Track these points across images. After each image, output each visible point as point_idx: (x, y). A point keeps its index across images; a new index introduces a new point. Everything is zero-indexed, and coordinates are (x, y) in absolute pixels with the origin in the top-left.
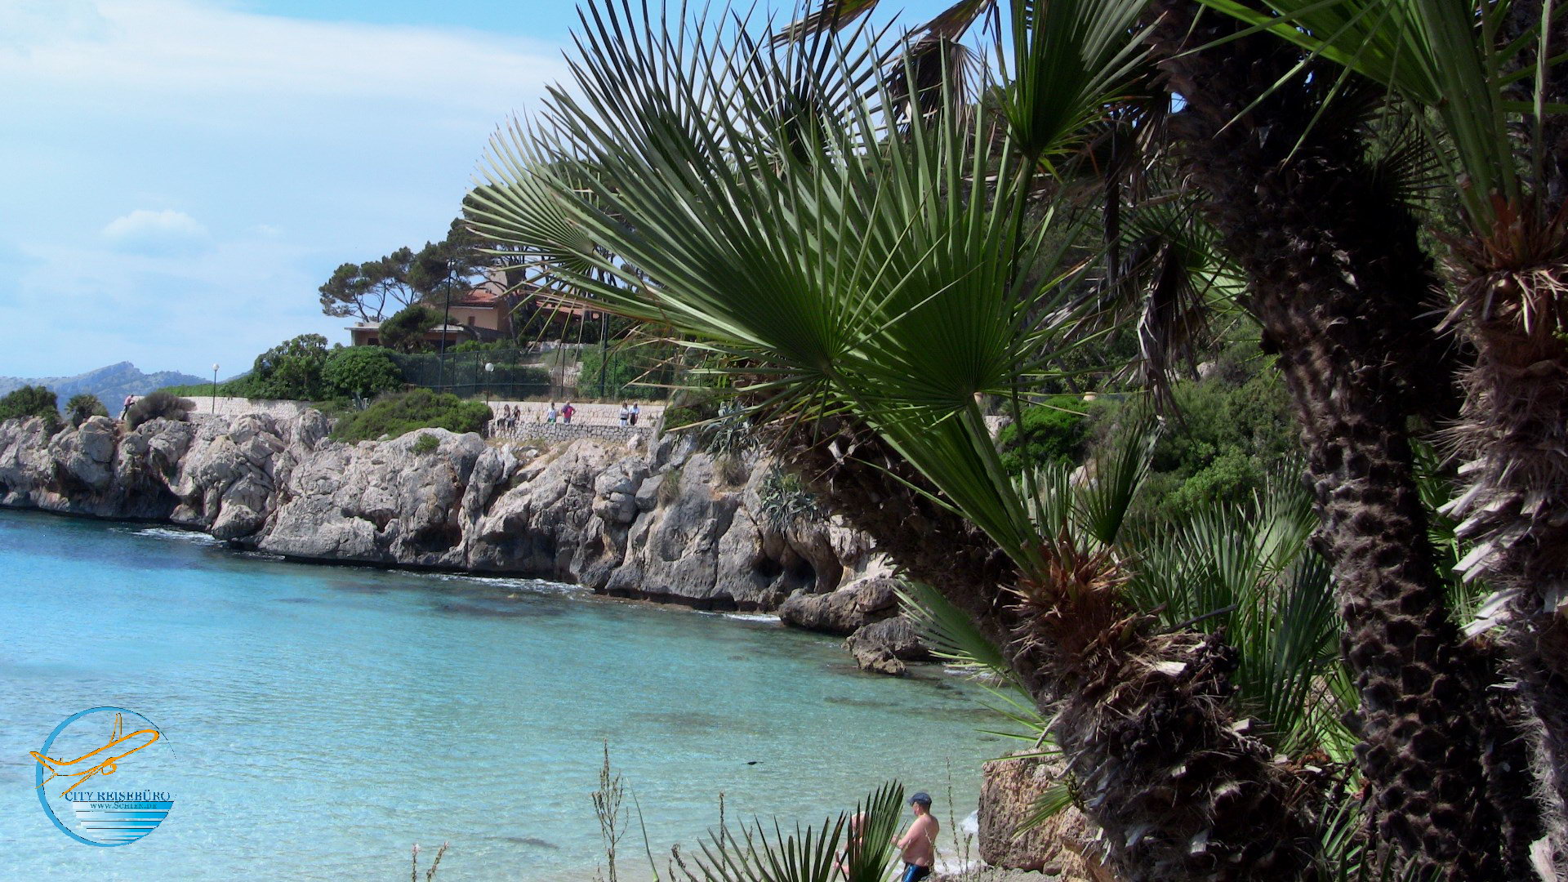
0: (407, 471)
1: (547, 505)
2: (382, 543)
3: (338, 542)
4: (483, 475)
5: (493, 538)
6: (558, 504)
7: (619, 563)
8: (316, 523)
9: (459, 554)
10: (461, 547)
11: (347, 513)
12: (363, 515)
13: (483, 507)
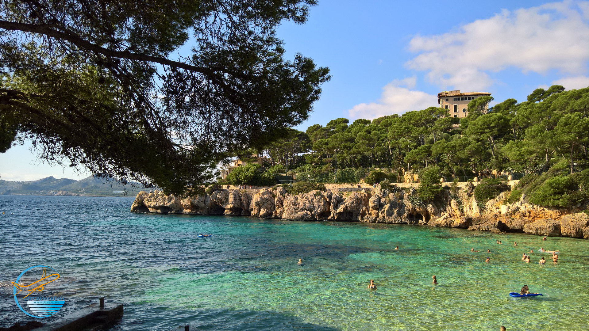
0: (315, 200)
1: (351, 205)
2: (313, 216)
3: (303, 216)
4: (335, 200)
5: (340, 213)
6: (353, 205)
7: (378, 216)
8: (296, 213)
9: (332, 217)
10: (332, 215)
11: (303, 210)
12: (307, 210)
13: (336, 207)
